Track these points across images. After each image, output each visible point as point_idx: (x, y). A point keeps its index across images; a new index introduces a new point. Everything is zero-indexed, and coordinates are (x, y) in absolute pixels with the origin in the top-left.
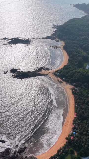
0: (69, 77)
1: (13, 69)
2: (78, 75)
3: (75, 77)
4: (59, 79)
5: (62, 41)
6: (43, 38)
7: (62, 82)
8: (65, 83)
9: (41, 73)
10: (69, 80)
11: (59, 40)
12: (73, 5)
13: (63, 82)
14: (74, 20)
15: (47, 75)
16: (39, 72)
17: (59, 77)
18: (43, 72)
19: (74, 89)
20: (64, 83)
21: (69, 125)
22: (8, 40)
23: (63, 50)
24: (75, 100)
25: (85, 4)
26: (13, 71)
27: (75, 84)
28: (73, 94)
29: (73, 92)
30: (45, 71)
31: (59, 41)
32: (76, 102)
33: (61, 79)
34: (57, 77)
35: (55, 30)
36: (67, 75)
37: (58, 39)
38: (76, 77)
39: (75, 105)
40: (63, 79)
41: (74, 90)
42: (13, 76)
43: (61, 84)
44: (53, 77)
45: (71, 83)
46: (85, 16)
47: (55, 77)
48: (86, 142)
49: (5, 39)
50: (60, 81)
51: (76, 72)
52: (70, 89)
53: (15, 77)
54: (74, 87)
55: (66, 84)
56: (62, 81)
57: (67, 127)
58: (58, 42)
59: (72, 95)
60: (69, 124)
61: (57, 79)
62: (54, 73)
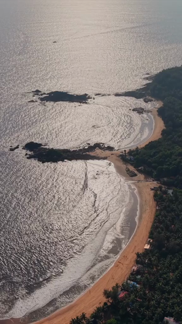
0: (153, 165)
2: (176, 160)
3: (168, 165)
4: (132, 168)
6: (117, 95)
7: (136, 175)
8: (144, 176)
9: (92, 154)
10: (153, 171)
11: (154, 100)
13: (139, 175)
16: (88, 153)
17: (131, 164)
18: (98, 152)
19: (161, 190)
20: (141, 176)
21: (125, 266)
22: (42, 95)
23: (157, 117)
26: (31, 146)
27: (165, 179)
28: (155, 200)
29: (155, 196)
30: (102, 151)
31: (151, 101)
33: (134, 167)
34: (126, 164)
35: (148, 82)
36: (149, 160)
37: (150, 98)
38: (171, 163)
39: (154, 223)
40: (140, 168)
41: (159, 192)
42: (26, 154)
43: (133, 178)
44: (117, 163)
45: (157, 178)
47: (122, 163)
48: (156, 308)
49: (37, 92)
50: (131, 172)
51: (172, 154)
52: (152, 189)
53: (30, 157)
55: (145, 178)
56: (136, 172)
57: (120, 269)
58: (149, 102)
59: (151, 202)
60: (127, 262)
61: (127, 168)
62: (121, 155)
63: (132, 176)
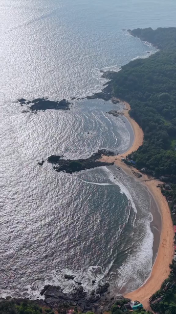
0: (151, 166)
1: (52, 156)
2: (166, 162)
3: (162, 166)
4: (135, 170)
5: (125, 102)
6: (89, 98)
7: (141, 176)
8: (147, 176)
9: (101, 160)
10: (152, 171)
11: (118, 100)
12: (129, 30)
13: (143, 175)
14: (139, 62)
15: (113, 164)
16: (98, 160)
17: (134, 167)
18: (104, 158)
19: (164, 187)
20: (145, 177)
21: (168, 246)
22: (28, 103)
24: (169, 204)
25: (150, 28)
26: (53, 159)
27: (163, 177)
28: (163, 195)
29: (163, 192)
30: (107, 157)
31: (118, 102)
32: (171, 209)
33: (137, 169)
34: (130, 167)
37: (115, 99)
39: (172, 213)
40: (142, 170)
41: (164, 189)
42: (54, 168)
44: (124, 167)
45: (157, 177)
46: (157, 54)
47: (127, 166)
49: (22, 101)
50: (137, 174)
52: (157, 187)
53: (59, 170)
54: (162, 183)
55: (149, 178)
56: (140, 173)
57: (166, 249)
58: (117, 104)
61: (132, 170)
62: (123, 160)
63: (139, 177)
